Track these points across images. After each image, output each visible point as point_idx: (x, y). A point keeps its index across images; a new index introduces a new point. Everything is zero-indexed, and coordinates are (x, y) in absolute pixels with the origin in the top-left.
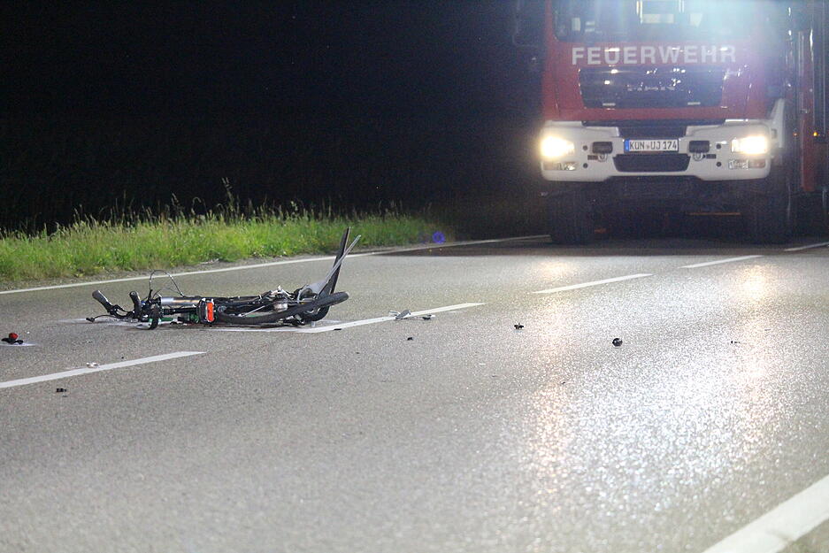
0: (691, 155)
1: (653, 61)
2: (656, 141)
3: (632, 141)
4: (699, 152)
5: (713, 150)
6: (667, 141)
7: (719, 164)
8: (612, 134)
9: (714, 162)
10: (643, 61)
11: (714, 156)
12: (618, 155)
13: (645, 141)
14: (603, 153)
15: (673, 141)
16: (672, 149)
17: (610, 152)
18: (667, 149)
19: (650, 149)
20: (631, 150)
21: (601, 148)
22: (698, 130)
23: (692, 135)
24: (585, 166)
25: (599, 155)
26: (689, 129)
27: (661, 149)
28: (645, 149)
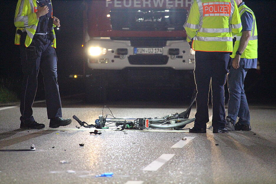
0: (169, 56)
1: (150, 6)
2: (151, 49)
3: (138, 48)
4: (174, 54)
5: (181, 54)
6: (157, 48)
7: (184, 61)
8: (127, 44)
9: (181, 60)
10: (144, 6)
11: (181, 57)
12: (130, 56)
13: (145, 48)
14: (123, 54)
15: (160, 49)
16: (159, 53)
17: (126, 54)
18: (157, 53)
19: (148, 53)
20: (138, 53)
21: (121, 52)
22: (173, 43)
23: (170, 46)
24: (113, 61)
25: (121, 56)
26: (168, 42)
27: (154, 53)
28: (145, 53)
